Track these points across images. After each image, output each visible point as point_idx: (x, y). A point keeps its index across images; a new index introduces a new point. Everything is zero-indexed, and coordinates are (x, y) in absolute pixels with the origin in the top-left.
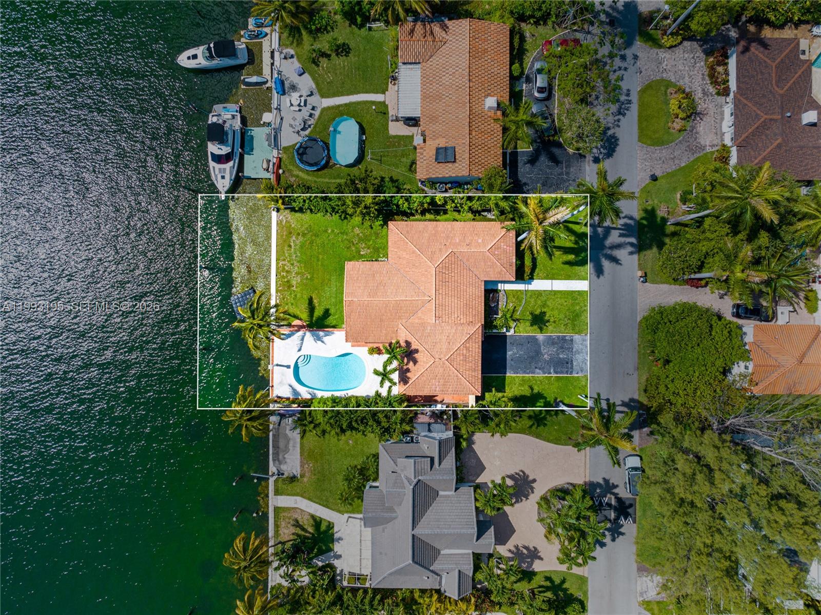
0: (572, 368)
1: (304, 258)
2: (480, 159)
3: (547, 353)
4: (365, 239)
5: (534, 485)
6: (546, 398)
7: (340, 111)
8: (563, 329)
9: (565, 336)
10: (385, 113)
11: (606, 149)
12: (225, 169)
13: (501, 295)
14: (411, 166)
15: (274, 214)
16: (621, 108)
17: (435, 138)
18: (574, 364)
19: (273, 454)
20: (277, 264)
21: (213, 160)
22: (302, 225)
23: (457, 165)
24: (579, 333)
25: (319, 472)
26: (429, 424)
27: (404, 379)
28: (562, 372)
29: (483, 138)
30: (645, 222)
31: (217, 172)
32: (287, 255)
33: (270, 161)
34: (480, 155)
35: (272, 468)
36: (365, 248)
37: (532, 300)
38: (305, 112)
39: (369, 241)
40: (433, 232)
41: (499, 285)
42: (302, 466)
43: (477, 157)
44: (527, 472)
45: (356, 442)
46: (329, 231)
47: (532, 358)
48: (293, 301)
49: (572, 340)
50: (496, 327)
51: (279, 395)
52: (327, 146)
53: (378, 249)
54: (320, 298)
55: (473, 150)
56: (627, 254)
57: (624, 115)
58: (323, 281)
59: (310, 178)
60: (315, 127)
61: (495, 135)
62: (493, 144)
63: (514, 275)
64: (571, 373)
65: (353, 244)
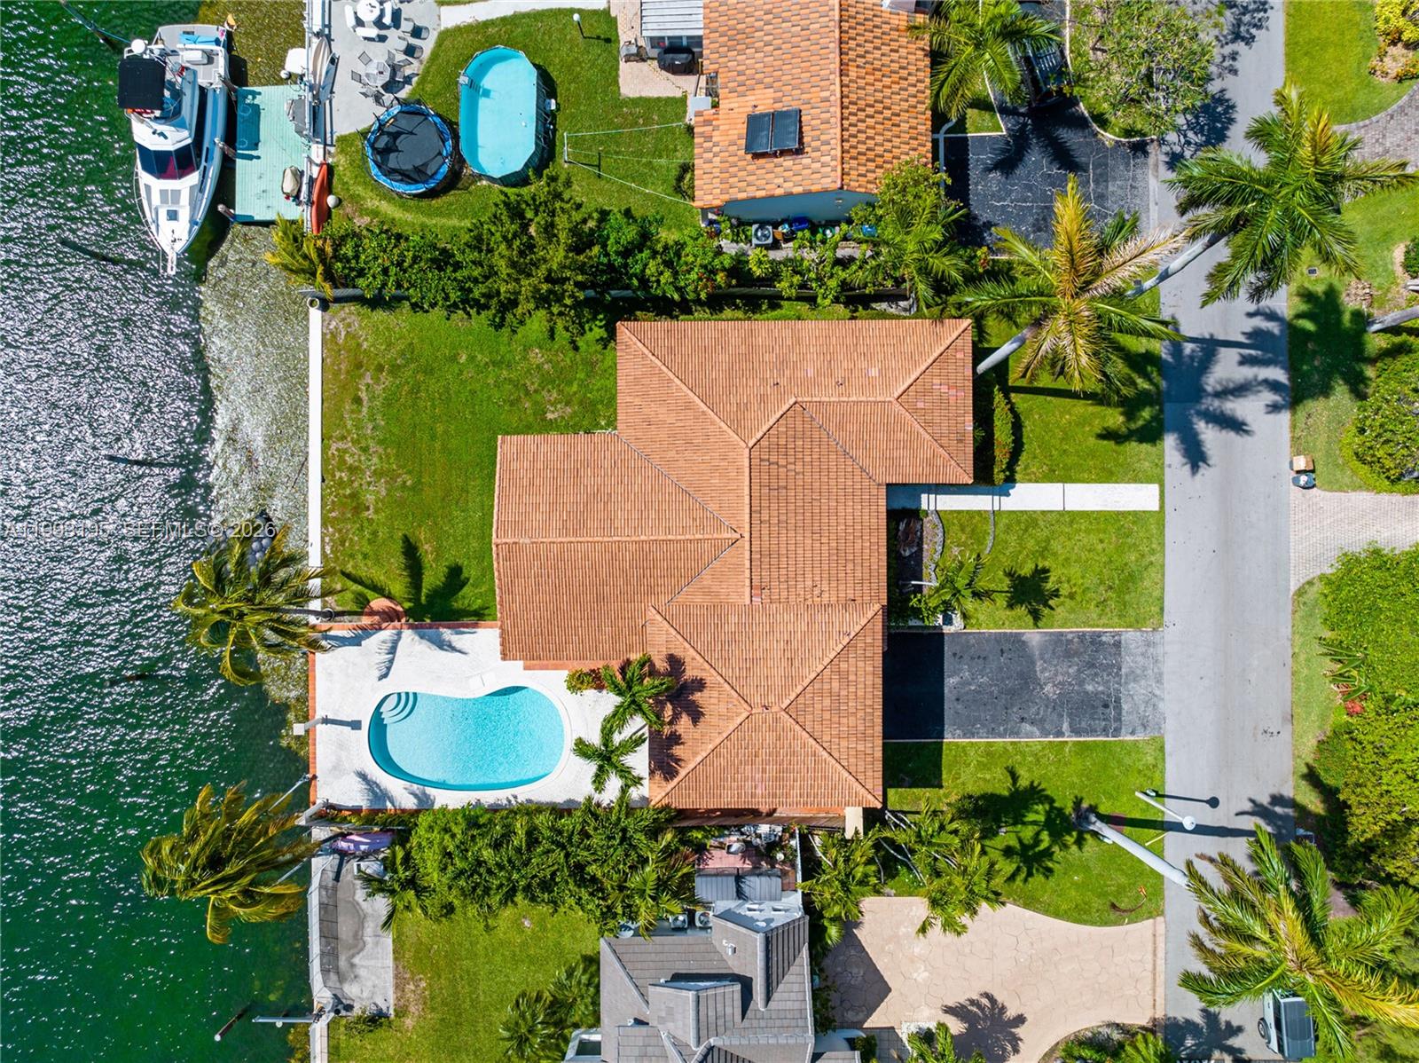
0: (1118, 719)
1: (395, 431)
2: (871, 143)
3: (1052, 679)
4: (559, 378)
5: (1020, 1031)
6: (1051, 800)
7: (487, 38)
8: (1094, 612)
9: (1099, 635)
10: (608, 41)
11: (1202, 132)
12: (176, 194)
13: (929, 524)
14: (680, 179)
15: (315, 315)
16: (1239, 23)
17: (742, 89)
18: (1125, 707)
19: (322, 954)
20: (325, 449)
21: (145, 168)
22: (390, 345)
23: (806, 161)
24: (1137, 624)
25: (444, 1003)
26: (739, 878)
27: (664, 764)
28: (1092, 732)
29: (879, 85)
30: (1309, 326)
31: (156, 199)
32: (349, 423)
33: (302, 173)
34: (871, 132)
35: (321, 994)
36: (557, 402)
37: (1012, 539)
38: (396, 41)
39: (570, 383)
40: (743, 349)
41: (924, 497)
42: (399, 986)
43: (862, 137)
44: (1000, 998)
45: (542, 924)
46: (463, 359)
47: (1012, 693)
48: (367, 548)
49: (1118, 645)
50: (917, 612)
51: (333, 801)
52: (452, 128)
53: (593, 404)
54: (438, 539)
55: (853, 119)
56: (1263, 409)
57: (1249, 40)
58: (448, 492)
59: (409, 217)
60: (422, 82)
61: (912, 79)
62: (905, 105)
63: (970, 469)
64: (1117, 732)
65: (527, 393)
